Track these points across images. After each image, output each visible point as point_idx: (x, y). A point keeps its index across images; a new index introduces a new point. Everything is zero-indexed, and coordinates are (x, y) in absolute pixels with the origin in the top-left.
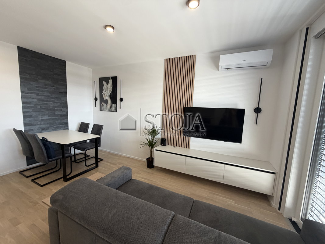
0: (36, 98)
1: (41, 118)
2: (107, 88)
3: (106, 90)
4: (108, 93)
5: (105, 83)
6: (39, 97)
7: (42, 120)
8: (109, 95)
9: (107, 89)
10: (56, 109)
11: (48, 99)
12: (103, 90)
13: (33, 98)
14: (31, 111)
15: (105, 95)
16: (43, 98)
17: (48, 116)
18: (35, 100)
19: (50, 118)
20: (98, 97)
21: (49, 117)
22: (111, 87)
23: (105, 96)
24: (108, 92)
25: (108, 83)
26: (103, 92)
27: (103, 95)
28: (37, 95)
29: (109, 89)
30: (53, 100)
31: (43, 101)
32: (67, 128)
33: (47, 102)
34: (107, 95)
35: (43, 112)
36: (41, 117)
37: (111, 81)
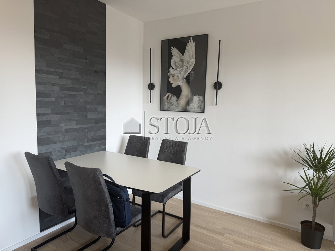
0: (58, 85)
1: (65, 128)
2: (182, 61)
3: (177, 67)
4: (183, 73)
5: (175, 52)
6: (64, 82)
7: (67, 131)
8: (185, 76)
9: (181, 64)
10: (88, 107)
11: (77, 86)
12: (170, 66)
13: (54, 85)
14: (50, 112)
15: (176, 77)
16: (69, 83)
17: (75, 122)
18: (57, 89)
19: (79, 126)
20: (157, 81)
21: (77, 124)
22: (193, 58)
23: (175, 80)
24: (182, 70)
25: (182, 51)
26: (169, 72)
27: (169, 77)
28: (60, 78)
29: (184, 64)
30: (84, 88)
31: (69, 89)
32: (104, 147)
33: (75, 93)
34: (180, 77)
35: (68, 113)
36: (65, 126)
37: (191, 47)
